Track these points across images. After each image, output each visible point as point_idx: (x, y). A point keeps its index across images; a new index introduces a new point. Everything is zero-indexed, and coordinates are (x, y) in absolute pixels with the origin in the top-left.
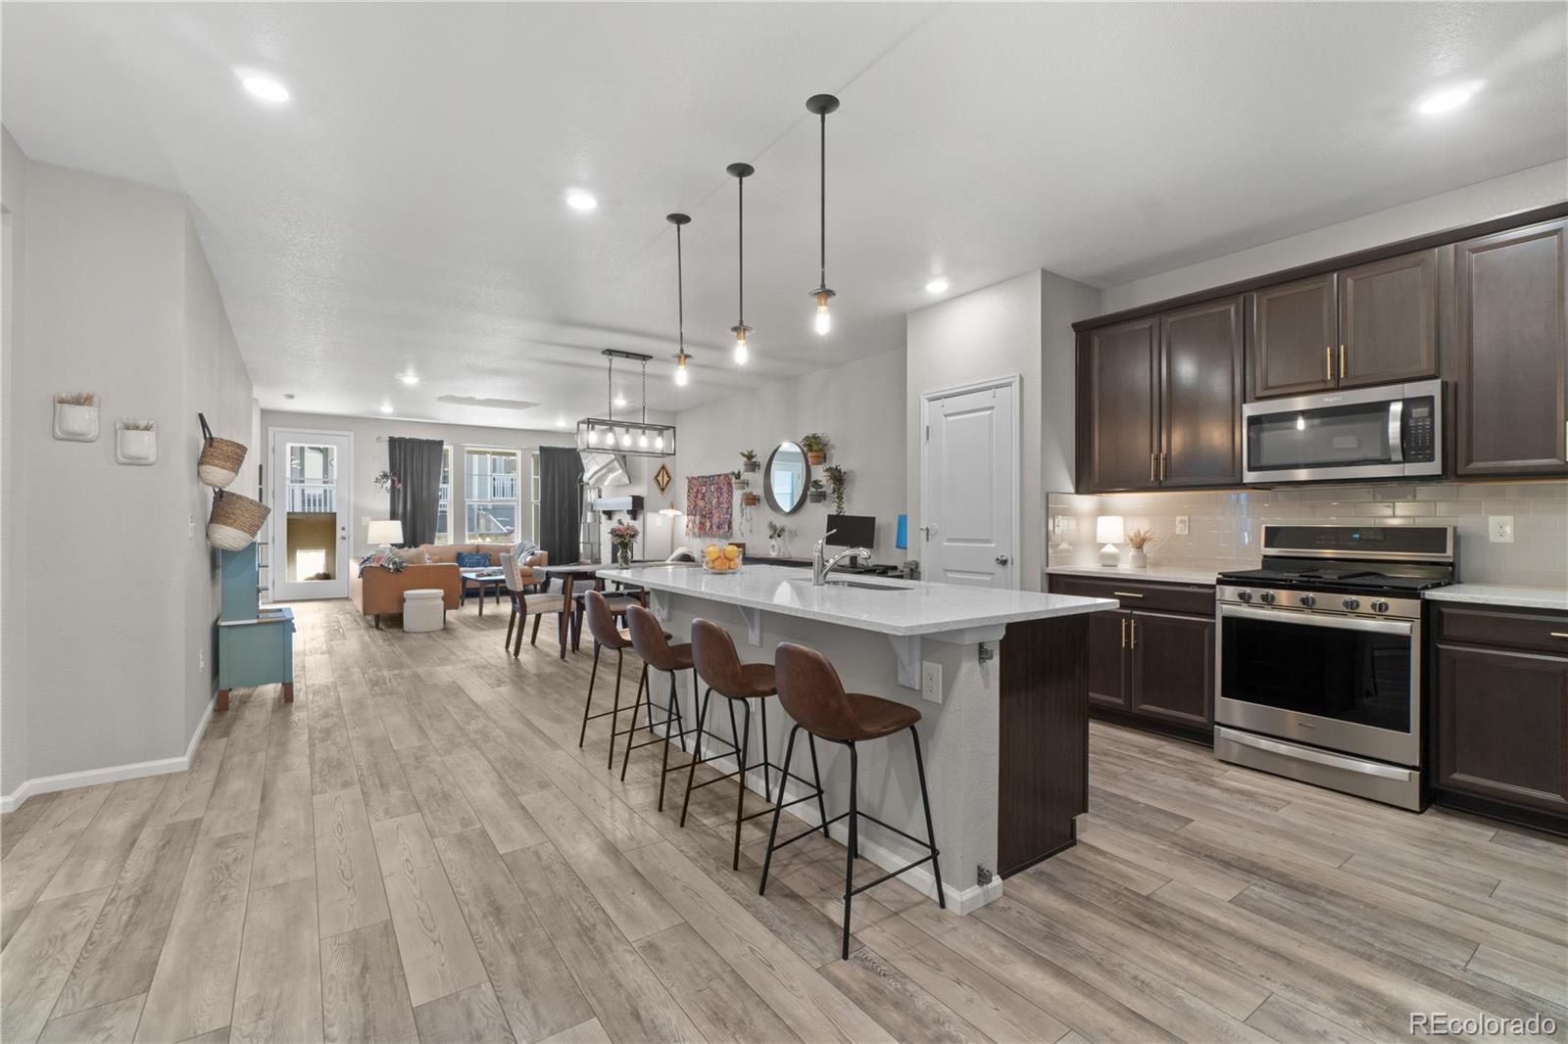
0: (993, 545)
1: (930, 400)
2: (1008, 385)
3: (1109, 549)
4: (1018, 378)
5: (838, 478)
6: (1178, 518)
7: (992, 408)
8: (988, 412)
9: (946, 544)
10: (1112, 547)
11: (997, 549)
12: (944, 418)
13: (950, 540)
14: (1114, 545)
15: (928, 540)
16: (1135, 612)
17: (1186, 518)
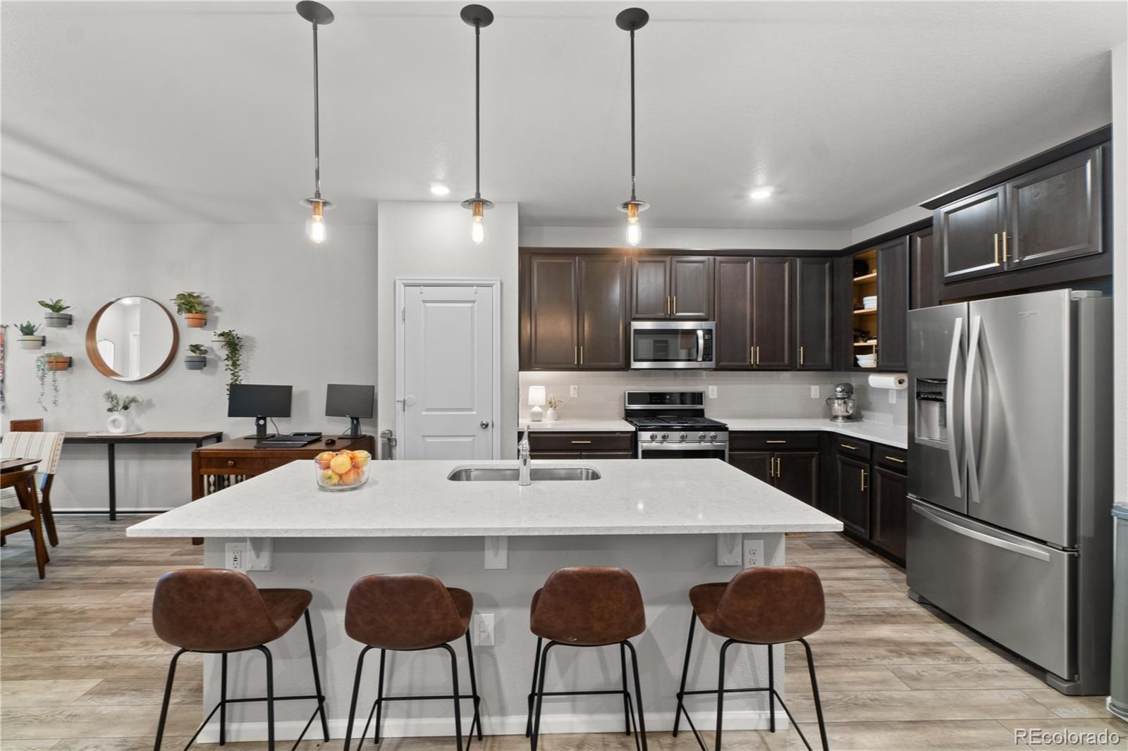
0: (474, 413)
1: (406, 285)
2: (490, 286)
3: (537, 409)
4: (499, 282)
5: (233, 344)
6: (572, 387)
7: (473, 302)
8: (470, 305)
9: (424, 413)
10: (538, 407)
11: (477, 415)
12: (422, 303)
13: (428, 410)
14: (540, 406)
15: (404, 410)
16: (583, 453)
17: (576, 387)
